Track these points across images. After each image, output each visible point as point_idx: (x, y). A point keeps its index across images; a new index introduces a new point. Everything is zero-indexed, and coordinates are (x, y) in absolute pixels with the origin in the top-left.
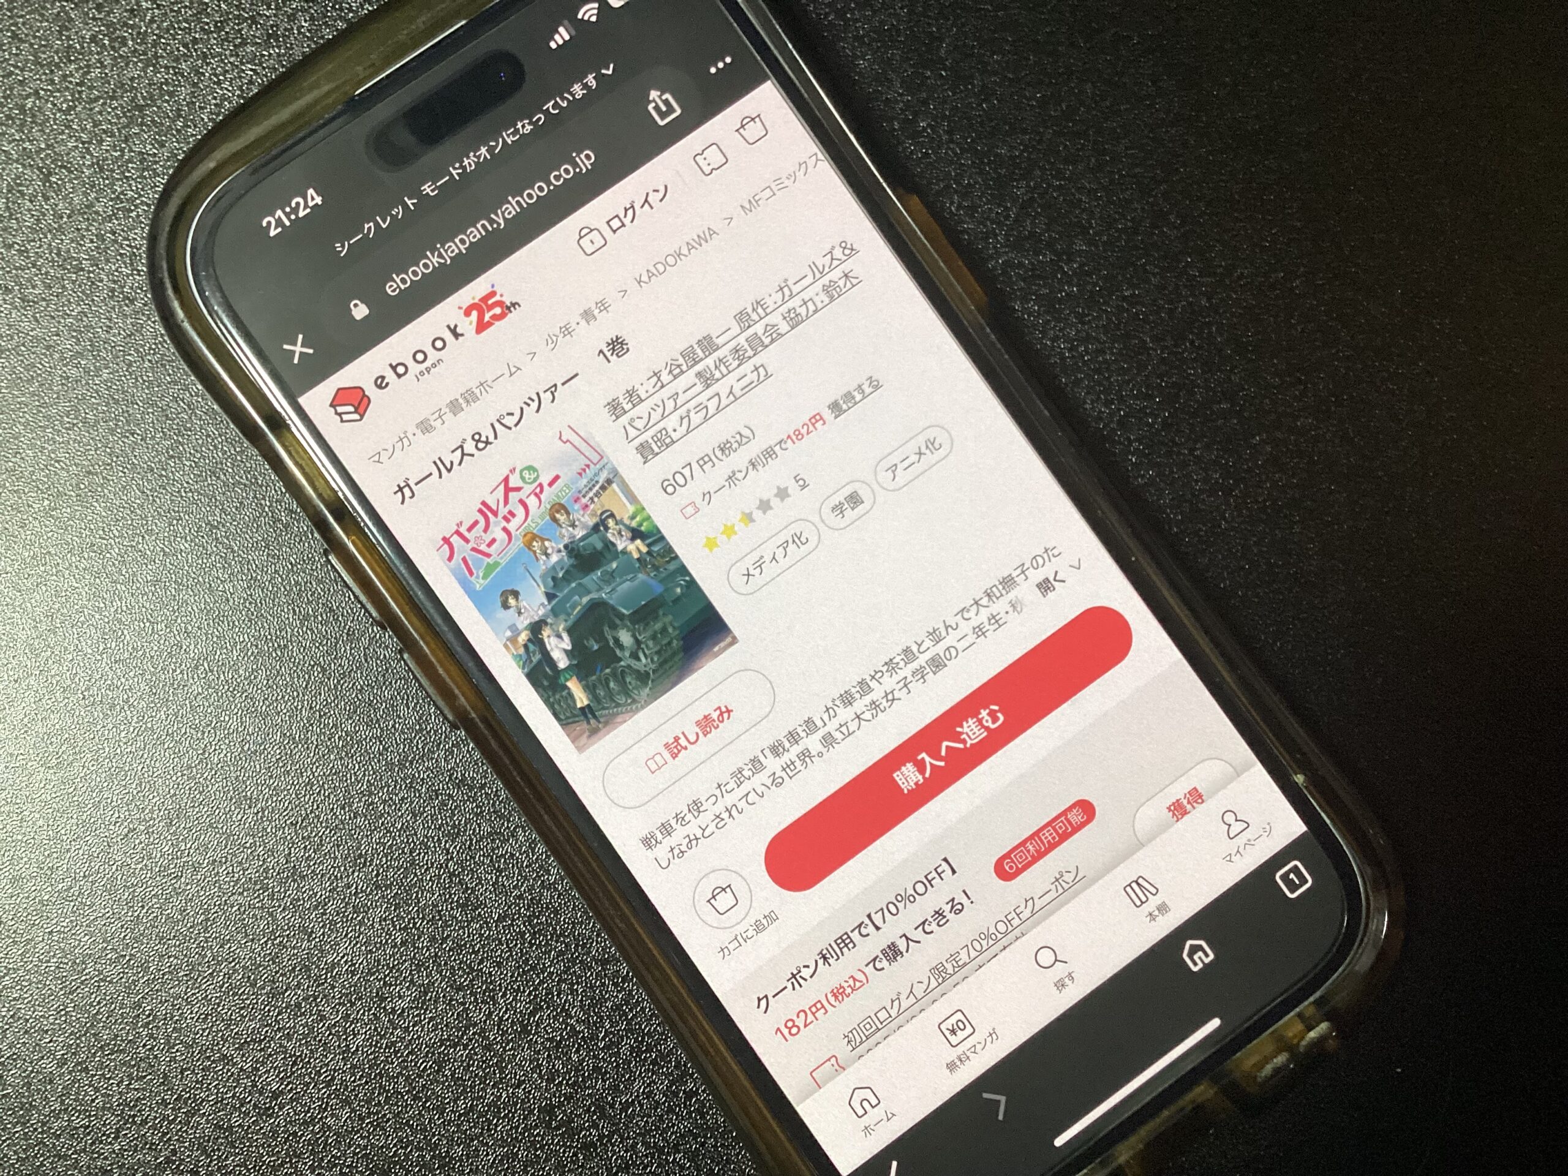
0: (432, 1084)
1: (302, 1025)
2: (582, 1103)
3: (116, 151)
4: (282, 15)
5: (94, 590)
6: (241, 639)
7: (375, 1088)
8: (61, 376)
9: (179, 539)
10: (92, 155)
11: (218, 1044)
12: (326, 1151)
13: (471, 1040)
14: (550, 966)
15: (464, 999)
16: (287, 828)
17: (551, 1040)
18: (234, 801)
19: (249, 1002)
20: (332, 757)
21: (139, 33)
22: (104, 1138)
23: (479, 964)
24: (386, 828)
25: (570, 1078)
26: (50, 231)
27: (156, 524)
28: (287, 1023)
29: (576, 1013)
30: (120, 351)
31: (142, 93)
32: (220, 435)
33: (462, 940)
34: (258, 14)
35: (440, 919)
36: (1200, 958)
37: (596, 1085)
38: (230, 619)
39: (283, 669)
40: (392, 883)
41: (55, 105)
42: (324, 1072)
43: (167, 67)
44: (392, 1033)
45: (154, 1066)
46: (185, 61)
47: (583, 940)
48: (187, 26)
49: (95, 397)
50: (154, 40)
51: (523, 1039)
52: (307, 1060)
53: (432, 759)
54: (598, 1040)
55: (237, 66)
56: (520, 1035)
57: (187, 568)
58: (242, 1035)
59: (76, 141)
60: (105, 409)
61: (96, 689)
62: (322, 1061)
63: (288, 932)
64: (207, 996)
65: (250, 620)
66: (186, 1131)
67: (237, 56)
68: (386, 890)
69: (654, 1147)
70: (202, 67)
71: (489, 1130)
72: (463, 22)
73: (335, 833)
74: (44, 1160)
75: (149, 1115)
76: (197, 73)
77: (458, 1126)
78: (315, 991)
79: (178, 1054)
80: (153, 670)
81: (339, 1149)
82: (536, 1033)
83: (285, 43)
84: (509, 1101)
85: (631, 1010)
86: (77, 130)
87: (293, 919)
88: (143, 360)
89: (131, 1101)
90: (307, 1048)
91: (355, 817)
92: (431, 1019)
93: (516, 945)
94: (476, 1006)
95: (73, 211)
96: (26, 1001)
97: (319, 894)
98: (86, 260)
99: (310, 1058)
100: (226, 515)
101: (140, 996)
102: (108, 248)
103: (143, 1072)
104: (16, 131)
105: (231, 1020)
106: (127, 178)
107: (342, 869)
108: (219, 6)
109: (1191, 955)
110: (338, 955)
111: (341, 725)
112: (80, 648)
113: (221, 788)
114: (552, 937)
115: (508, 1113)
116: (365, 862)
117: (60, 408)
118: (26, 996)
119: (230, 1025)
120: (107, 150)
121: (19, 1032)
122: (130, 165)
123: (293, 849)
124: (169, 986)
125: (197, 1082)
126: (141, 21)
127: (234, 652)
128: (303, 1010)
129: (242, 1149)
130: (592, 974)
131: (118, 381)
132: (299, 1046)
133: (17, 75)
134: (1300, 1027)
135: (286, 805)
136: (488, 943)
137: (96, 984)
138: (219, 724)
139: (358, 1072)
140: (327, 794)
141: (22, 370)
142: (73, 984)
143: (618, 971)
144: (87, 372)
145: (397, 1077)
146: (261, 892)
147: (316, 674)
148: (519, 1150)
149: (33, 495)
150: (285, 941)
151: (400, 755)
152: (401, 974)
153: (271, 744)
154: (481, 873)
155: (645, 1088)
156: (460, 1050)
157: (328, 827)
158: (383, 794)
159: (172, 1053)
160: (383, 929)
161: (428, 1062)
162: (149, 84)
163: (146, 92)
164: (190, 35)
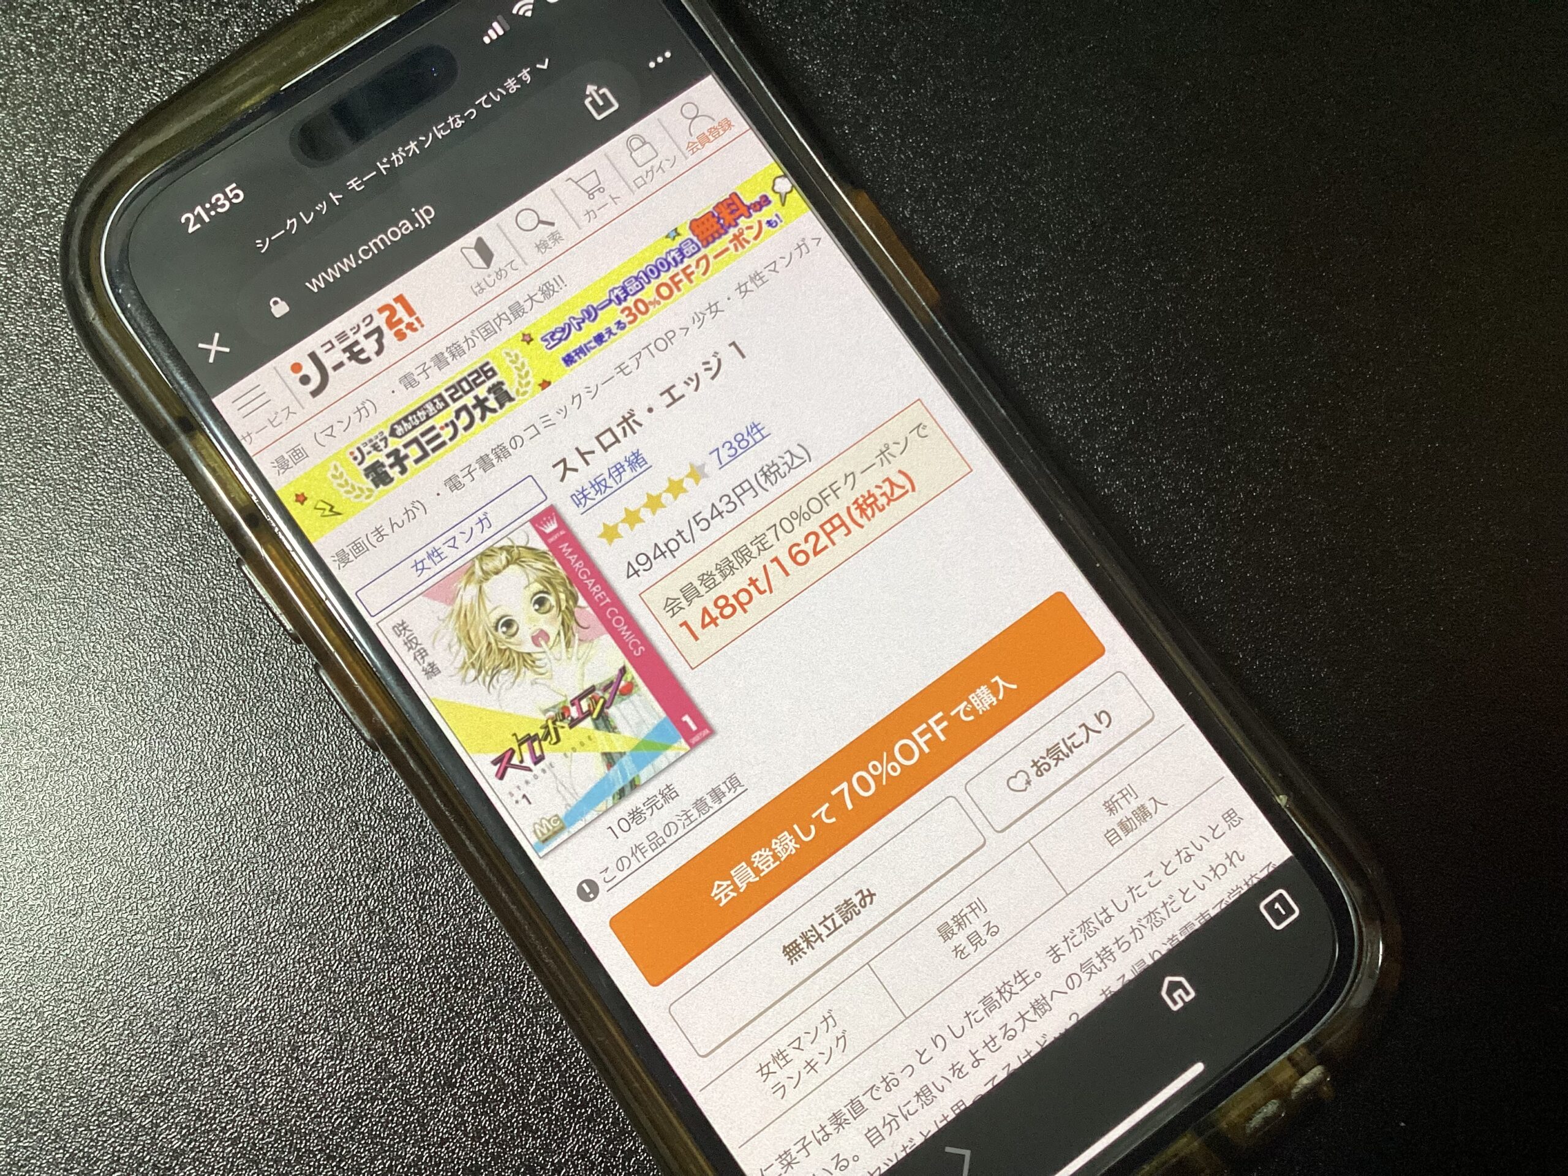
0: (347, 1142)
1: (207, 1076)
3: (39, 157)
4: (214, 21)
6: (153, 659)
7: (285, 1146)
11: (115, 1096)
13: (390, 1094)
14: (477, 1013)
15: (383, 1048)
16: (195, 861)
17: (478, 1094)
18: (140, 832)
19: (149, 1051)
21: (67, 39)
23: (400, 1010)
24: (301, 862)
25: (498, 1136)
28: (191, 1074)
29: (504, 1064)
30: (35, 358)
31: (68, 99)
32: (137, 446)
33: (382, 984)
35: (359, 961)
36: (1180, 996)
37: (526, 1144)
38: (141, 637)
39: (196, 691)
42: (230, 1129)
43: (93, 72)
44: (305, 1086)
46: (113, 67)
47: (513, 983)
48: (116, 31)
50: (82, 46)
51: (448, 1092)
52: (212, 1115)
53: (352, 788)
54: (528, 1094)
55: (167, 73)
57: (97, 584)
58: (142, 1087)
62: (228, 1116)
63: (194, 975)
64: (105, 1045)
67: (167, 59)
68: (301, 929)
70: (131, 73)
72: (394, 18)
73: (248, 867)
76: (125, 78)
78: (222, 1039)
79: (72, 1108)
80: (58, 691)
82: (462, 1085)
83: (217, 48)
84: (431, 1161)
85: (565, 1061)
87: (199, 961)
88: (59, 368)
89: (19, 1160)
90: (212, 1102)
91: (269, 850)
92: (348, 1070)
93: (441, 989)
94: (395, 1056)
97: (229, 933)
101: (33, 1044)
102: (28, 255)
103: (32, 1129)
107: (254, 906)
108: (150, 13)
109: (1170, 993)
110: (248, 1000)
111: (256, 750)
114: (479, 981)
120: (29, 155)
122: (53, 171)
123: (201, 884)
124: (65, 1034)
125: (92, 1140)
127: (145, 673)
128: (209, 1059)
130: (523, 1020)
131: (33, 390)
134: (1289, 1072)
135: (196, 836)
136: (410, 988)
139: (268, 1129)
140: (239, 824)
143: (551, 1018)
145: (310, 1135)
146: (167, 930)
147: (230, 697)
150: (190, 984)
151: (318, 784)
152: (315, 1021)
153: (180, 771)
154: (403, 910)
155: (579, 1149)
156: (378, 1105)
157: (239, 860)
158: (300, 825)
159: (65, 1107)
160: (296, 971)
161: (345, 1117)
162: (76, 90)
163: (72, 97)
164: (119, 41)
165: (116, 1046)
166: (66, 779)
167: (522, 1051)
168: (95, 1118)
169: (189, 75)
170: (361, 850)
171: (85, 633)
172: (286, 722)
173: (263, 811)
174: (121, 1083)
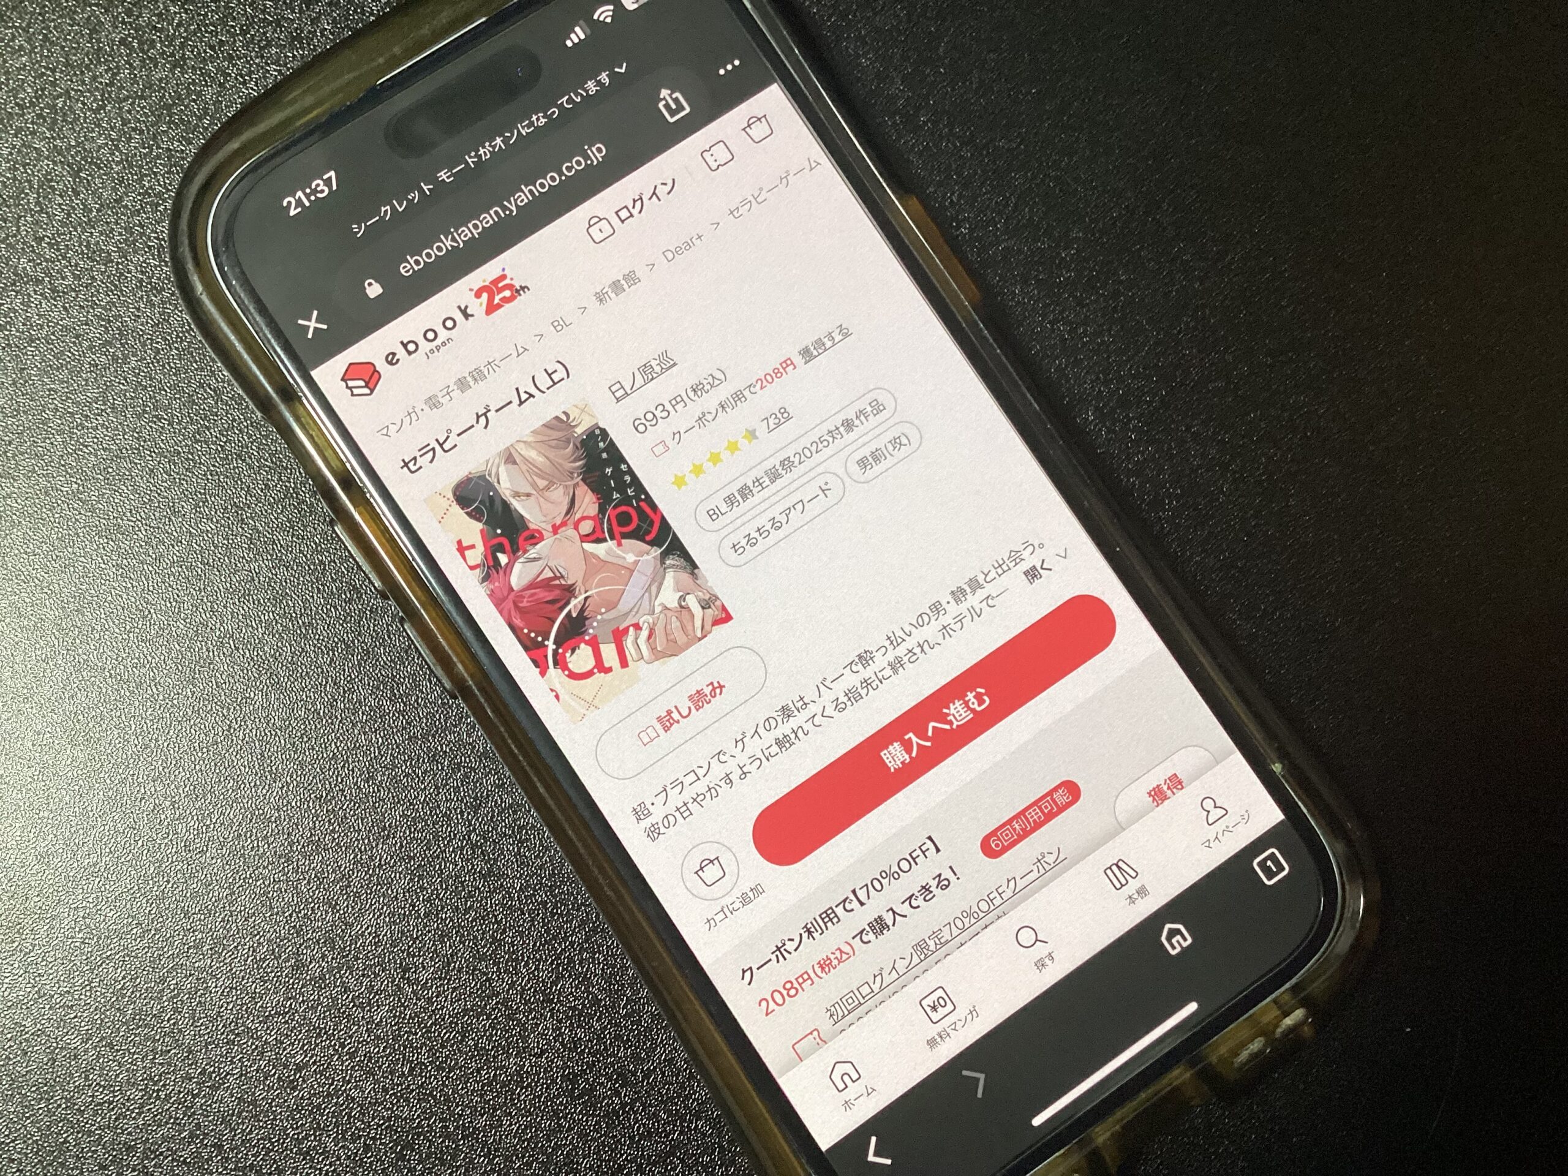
0: (455, 1054)
1: (326, 997)
2: (605, 1070)
3: (144, 148)
5: (121, 570)
6: (267, 618)
7: (399, 1059)
8: (90, 363)
9: (205, 521)
10: (121, 152)
11: (242, 1016)
12: (350, 1123)
13: (494, 1010)
14: (572, 936)
15: (487, 969)
16: (311, 802)
17: (574, 1008)
19: (273, 974)
20: (356, 731)
21: (168, 36)
22: (128, 1113)
23: (501, 935)
24: (409, 801)
25: (592, 1047)
26: (80, 225)
27: (183, 507)
28: (311, 995)
29: (597, 981)
30: (148, 339)
31: (170, 93)
32: (246, 421)
33: (485, 910)
34: (283, 17)
36: (1178, 942)
37: (618, 1053)
38: (255, 598)
39: (307, 646)
40: (415, 855)
41: (84, 104)
42: (348, 1044)
43: (194, 68)
44: (416, 1004)
45: (178, 1040)
46: (211, 62)
48: (213, 29)
49: (123, 384)
50: (181, 42)
52: (331, 1032)
53: (454, 732)
55: (262, 68)
56: (542, 1005)
57: (213, 548)
58: (267, 1008)
59: (105, 139)
60: (133, 395)
61: (122, 667)
62: (346, 1033)
63: (312, 905)
64: (231, 969)
65: (275, 599)
66: (210, 1105)
67: (262, 57)
68: (410, 862)
69: (675, 1115)
70: (228, 68)
71: (512, 1100)
72: (484, 19)
73: (359, 806)
74: (68, 1136)
75: (173, 1090)
76: (223, 73)
77: (481, 1096)
79: (203, 1028)
80: (178, 648)
81: (362, 1121)
82: (559, 1001)
83: (309, 45)
84: (532, 1070)
86: (106, 129)
87: (317, 892)
88: (170, 347)
89: (155, 1076)
90: (331, 1020)
91: (379, 791)
92: (455, 989)
94: (498, 976)
95: (102, 205)
96: (51, 977)
98: (115, 252)
99: (334, 1030)
100: (251, 496)
101: (165, 970)
102: (137, 241)
103: (167, 1046)
104: (47, 129)
105: (255, 992)
106: (155, 174)
107: (366, 841)
108: (246, 11)
109: (1169, 939)
110: (362, 927)
112: (107, 626)
113: (246, 763)
115: (531, 1083)
116: (388, 835)
117: (89, 394)
118: (51, 971)
119: (254, 998)
120: (135, 147)
121: (44, 1008)
122: (158, 161)
123: (317, 822)
124: (194, 961)
125: (222, 1056)
126: (168, 24)
127: (260, 630)
128: (328, 982)
129: (265, 1122)
131: (146, 368)
132: (324, 1018)
133: (50, 76)
135: (311, 778)
136: (511, 913)
137: (121, 959)
138: (244, 701)
139: (382, 1043)
140: (351, 768)
141: (51, 358)
142: (98, 958)
144: (115, 359)
145: (421, 1048)
146: (286, 865)
147: (340, 651)
148: (542, 1119)
149: (61, 479)
150: (309, 913)
151: (423, 729)
152: (425, 945)
153: (296, 719)
154: (503, 844)
155: (667, 1055)
156: (483, 1020)
157: (352, 800)
158: (407, 767)
159: (197, 1027)
160: (407, 900)
161: (451, 1033)
162: (177, 84)
163: (174, 92)
164: (216, 38)
165: (241, 971)
166: (188, 728)
167: (613, 969)
168: (224, 1036)
169: (284, 70)
170: (464, 790)
171: (203, 593)
172: (392, 674)
173: (372, 755)
174: (246, 1004)
